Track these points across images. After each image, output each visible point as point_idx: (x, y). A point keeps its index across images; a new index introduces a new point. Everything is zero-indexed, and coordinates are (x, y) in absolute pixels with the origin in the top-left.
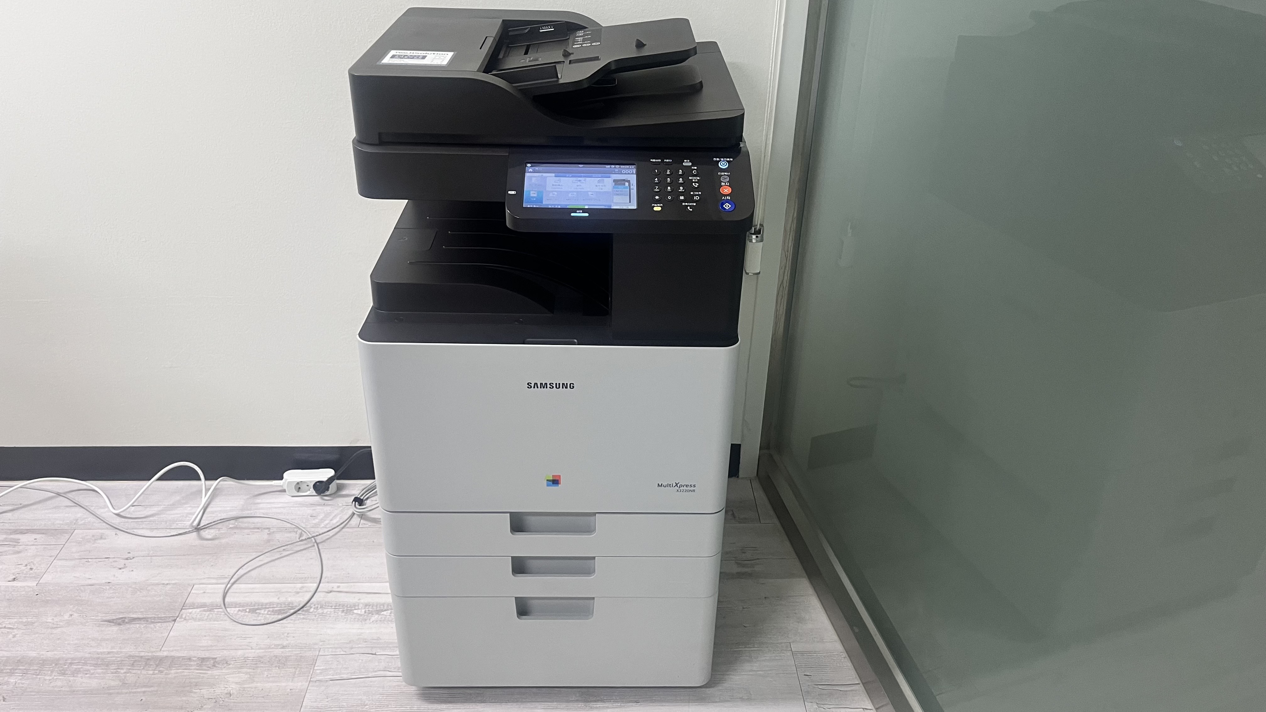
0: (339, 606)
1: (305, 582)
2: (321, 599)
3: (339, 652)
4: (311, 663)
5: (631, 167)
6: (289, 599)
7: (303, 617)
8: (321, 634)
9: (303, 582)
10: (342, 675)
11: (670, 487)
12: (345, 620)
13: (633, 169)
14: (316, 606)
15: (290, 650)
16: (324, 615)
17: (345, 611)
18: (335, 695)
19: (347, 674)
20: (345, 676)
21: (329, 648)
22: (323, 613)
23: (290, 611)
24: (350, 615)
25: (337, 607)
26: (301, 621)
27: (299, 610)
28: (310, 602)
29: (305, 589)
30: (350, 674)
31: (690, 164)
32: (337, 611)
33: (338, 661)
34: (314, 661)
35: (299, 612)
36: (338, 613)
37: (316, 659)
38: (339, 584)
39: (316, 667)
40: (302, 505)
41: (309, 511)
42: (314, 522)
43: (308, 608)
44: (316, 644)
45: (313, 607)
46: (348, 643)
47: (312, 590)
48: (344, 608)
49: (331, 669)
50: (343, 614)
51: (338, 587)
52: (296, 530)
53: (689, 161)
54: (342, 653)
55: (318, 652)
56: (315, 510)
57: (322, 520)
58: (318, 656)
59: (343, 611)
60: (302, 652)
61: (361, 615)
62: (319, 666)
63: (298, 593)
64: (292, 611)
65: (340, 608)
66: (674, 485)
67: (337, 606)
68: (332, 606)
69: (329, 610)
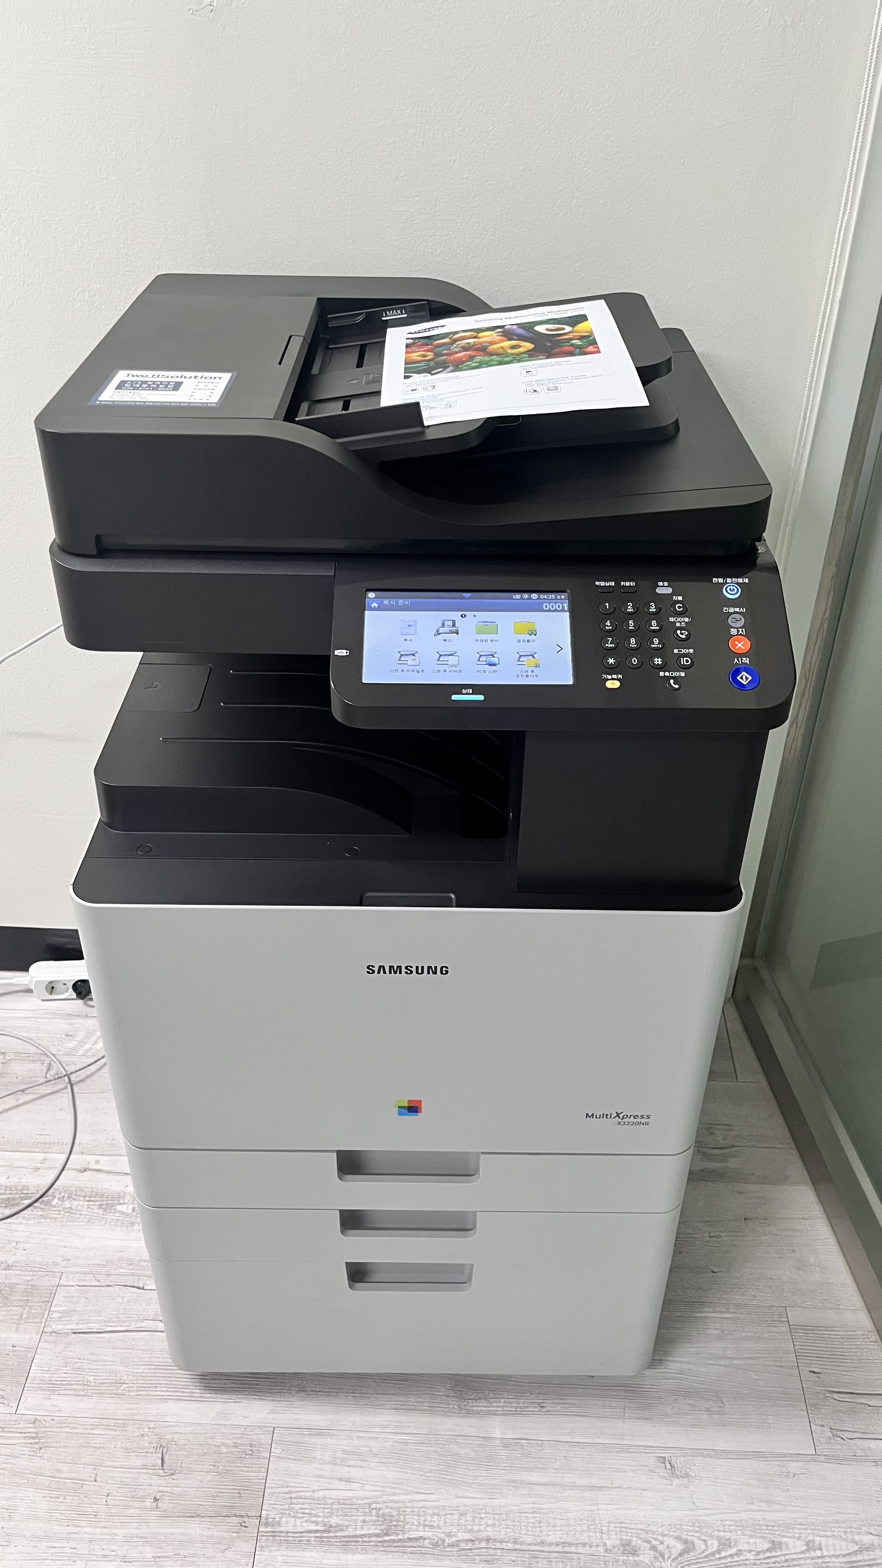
0: (95, 1197)
1: (49, 1150)
2: (70, 1183)
3: (90, 1280)
4: (47, 1299)
5: (558, 597)
6: (24, 1181)
7: (42, 1213)
8: (66, 1247)
9: (46, 1150)
10: (92, 1325)
11: (607, 1118)
12: (103, 1223)
13: (562, 601)
14: (63, 1194)
15: (18, 1272)
16: (72, 1211)
17: (104, 1207)
18: (77, 1360)
19: (98, 1323)
20: (95, 1327)
21: (73, 1273)
22: (70, 1208)
23: (23, 1202)
24: (110, 1214)
25: (93, 1199)
26: (37, 1220)
27: (36, 1201)
28: (54, 1187)
29: (47, 1165)
30: (102, 1323)
31: (669, 591)
32: (92, 1205)
33: (87, 1299)
34: (51, 1295)
35: (36, 1204)
36: (93, 1209)
37: (54, 1292)
38: (97, 1157)
39: (55, 1306)
40: (55, 1015)
41: (63, 1026)
42: (70, 1045)
43: (51, 1198)
44: (55, 1264)
45: (58, 1196)
46: (103, 1266)
47: (57, 1165)
48: (103, 1201)
49: (76, 1313)
50: (101, 1211)
51: (97, 1162)
52: (43, 1058)
53: (666, 584)
54: (95, 1283)
55: (58, 1279)
56: (71, 1024)
57: (82, 1043)
58: (58, 1286)
59: (100, 1206)
60: (35, 1278)
61: (127, 1215)
62: (59, 1305)
63: (38, 1169)
64: (27, 1202)
65: (97, 1201)
66: (614, 1115)
67: (93, 1196)
68: (85, 1197)
69: (81, 1203)
